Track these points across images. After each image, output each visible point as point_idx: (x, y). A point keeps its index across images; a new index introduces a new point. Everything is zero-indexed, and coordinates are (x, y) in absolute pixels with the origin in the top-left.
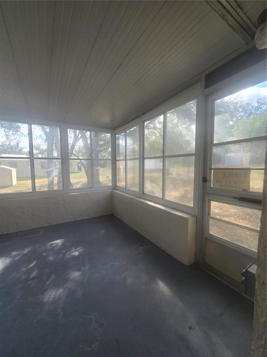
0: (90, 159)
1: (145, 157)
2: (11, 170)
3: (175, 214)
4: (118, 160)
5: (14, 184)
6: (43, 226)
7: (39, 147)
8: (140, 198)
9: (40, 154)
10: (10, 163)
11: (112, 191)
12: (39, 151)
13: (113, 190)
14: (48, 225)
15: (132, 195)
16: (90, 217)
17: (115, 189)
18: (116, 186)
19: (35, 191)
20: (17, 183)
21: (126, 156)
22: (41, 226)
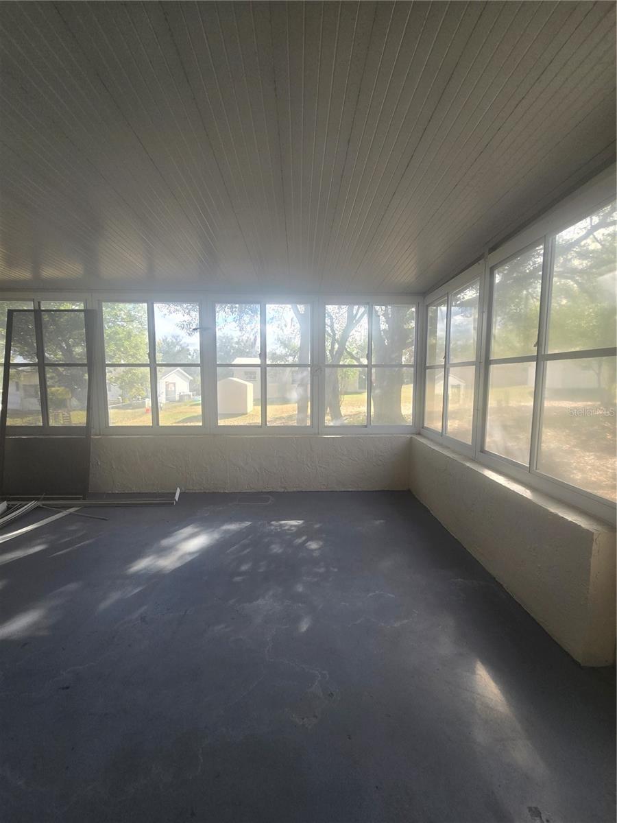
0: (366, 366)
1: (492, 358)
2: (246, 386)
3: (556, 515)
4: (430, 367)
5: (249, 411)
6: (275, 490)
7: (289, 341)
8: (473, 460)
9: (290, 355)
10: (246, 373)
11: (411, 437)
12: (289, 349)
13: (415, 437)
14: (283, 490)
15: (454, 452)
16: (360, 490)
17: (419, 434)
18: (423, 427)
19: (266, 425)
20: (254, 409)
21: (447, 357)
22: (271, 490)
